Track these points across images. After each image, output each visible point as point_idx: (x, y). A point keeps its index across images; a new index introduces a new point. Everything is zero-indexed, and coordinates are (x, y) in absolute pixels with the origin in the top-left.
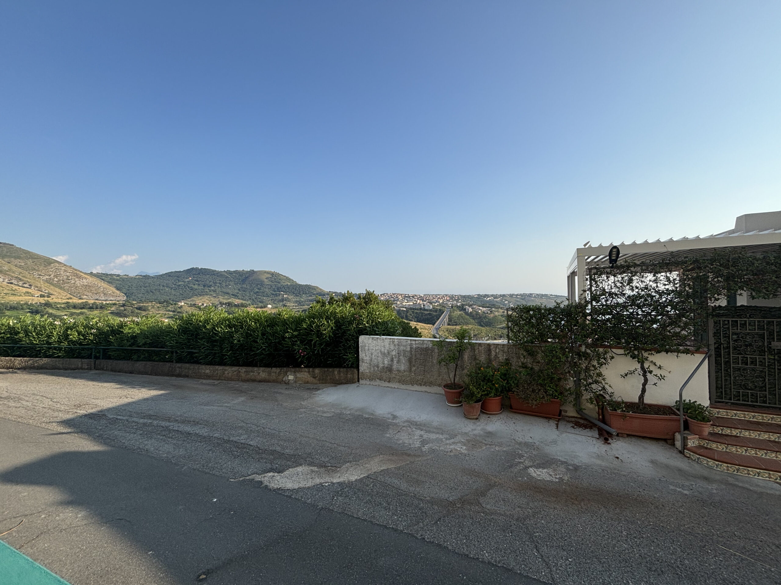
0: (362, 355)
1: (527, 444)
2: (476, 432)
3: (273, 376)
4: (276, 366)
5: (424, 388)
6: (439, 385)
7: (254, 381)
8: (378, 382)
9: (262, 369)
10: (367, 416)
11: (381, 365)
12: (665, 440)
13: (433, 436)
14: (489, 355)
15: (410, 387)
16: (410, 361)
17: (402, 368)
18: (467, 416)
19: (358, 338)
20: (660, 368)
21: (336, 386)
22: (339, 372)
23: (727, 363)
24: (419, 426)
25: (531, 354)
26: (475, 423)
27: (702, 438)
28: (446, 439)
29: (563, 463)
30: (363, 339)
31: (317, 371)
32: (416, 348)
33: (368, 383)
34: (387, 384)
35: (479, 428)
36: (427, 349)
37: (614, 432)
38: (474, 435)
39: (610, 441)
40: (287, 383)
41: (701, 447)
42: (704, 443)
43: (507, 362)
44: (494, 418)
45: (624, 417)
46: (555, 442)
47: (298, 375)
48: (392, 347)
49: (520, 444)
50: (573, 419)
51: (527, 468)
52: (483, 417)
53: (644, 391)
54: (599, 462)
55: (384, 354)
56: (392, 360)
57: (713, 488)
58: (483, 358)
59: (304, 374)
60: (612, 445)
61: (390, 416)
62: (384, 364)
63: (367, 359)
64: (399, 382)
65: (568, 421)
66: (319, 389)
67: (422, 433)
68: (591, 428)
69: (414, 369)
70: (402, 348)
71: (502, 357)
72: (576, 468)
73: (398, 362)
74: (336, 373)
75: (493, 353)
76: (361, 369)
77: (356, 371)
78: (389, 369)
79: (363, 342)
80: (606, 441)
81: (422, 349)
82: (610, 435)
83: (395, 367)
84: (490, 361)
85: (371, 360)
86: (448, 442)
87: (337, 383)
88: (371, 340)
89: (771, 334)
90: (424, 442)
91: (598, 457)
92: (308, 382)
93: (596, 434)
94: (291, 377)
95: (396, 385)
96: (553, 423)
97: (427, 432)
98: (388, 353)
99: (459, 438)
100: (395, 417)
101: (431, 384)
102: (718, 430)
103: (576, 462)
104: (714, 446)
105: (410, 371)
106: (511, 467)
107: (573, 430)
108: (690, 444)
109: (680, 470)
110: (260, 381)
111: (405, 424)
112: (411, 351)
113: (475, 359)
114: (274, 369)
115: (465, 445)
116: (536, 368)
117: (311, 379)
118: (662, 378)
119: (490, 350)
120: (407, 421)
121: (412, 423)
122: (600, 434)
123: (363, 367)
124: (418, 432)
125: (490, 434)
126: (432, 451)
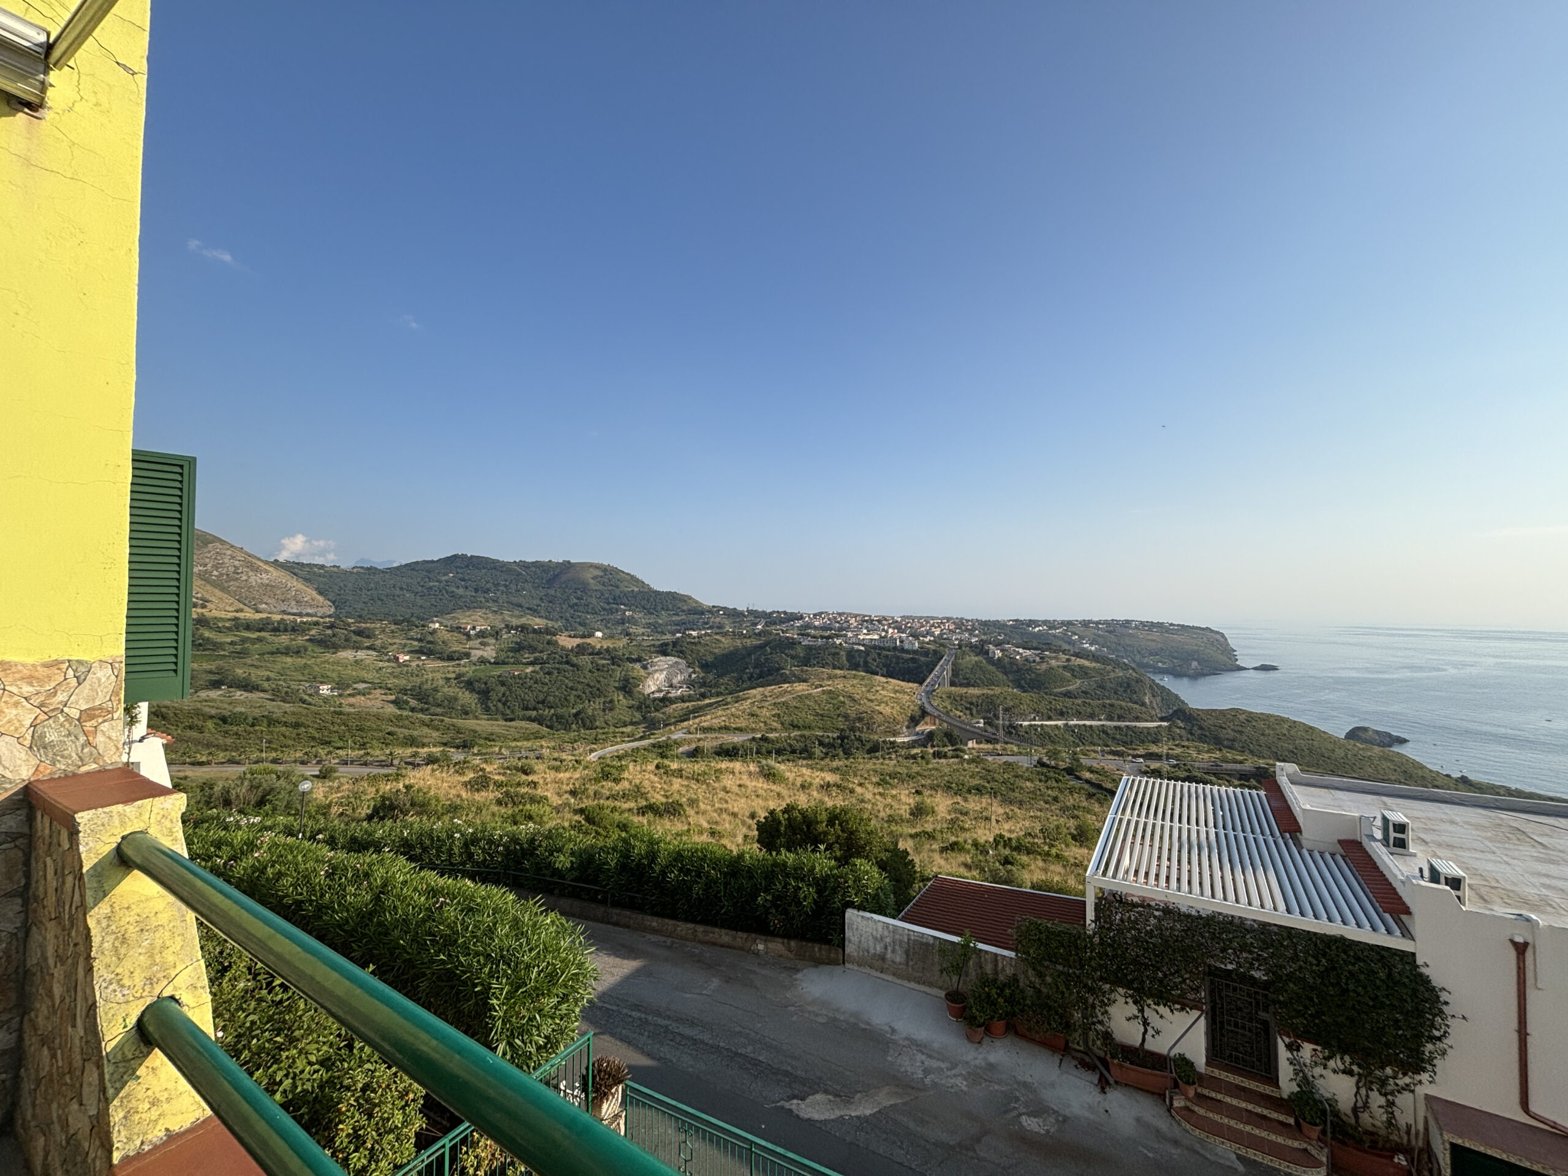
0: (848, 933)
1: (1025, 1085)
2: (977, 1062)
3: (739, 942)
4: (742, 930)
5: (923, 988)
6: (941, 988)
7: (714, 944)
8: (867, 970)
9: (724, 931)
10: (864, 1026)
11: (872, 951)
12: (1160, 1095)
13: (935, 1064)
14: (996, 965)
15: (906, 983)
16: (907, 952)
17: (898, 959)
18: (969, 1039)
19: (844, 913)
20: (1161, 1017)
21: (816, 967)
22: (820, 949)
23: (1222, 1023)
24: (921, 1047)
25: (1041, 975)
26: (977, 1049)
27: (1187, 1099)
28: (948, 1069)
29: (1055, 1112)
30: (851, 914)
31: (793, 943)
32: (915, 941)
33: (856, 968)
34: (878, 974)
35: (980, 1056)
36: (927, 944)
37: (1111, 1081)
38: (975, 1066)
39: (1107, 1089)
40: (757, 954)
41: (1187, 1108)
42: (1189, 1104)
43: (1015, 979)
44: (998, 1043)
45: (1121, 1066)
46: (1053, 1085)
47: (770, 945)
48: (886, 933)
49: (1018, 1083)
50: (1079, 1055)
51: (1020, 1115)
52: (987, 1040)
53: (1144, 1040)
54: (1087, 1114)
55: (875, 939)
56: (886, 948)
57: (1175, 1152)
58: (989, 968)
59: (777, 946)
60: (1108, 1095)
61: (887, 1028)
62: (875, 949)
63: (855, 939)
64: (894, 974)
65: (1073, 1058)
66: (798, 971)
67: (924, 1057)
68: (1094, 1070)
69: (911, 963)
70: (897, 937)
71: (1009, 971)
72: (1066, 1119)
73: (893, 951)
74: (816, 949)
75: (1000, 965)
76: (848, 950)
77: (840, 951)
78: (883, 958)
79: (850, 919)
80: (1103, 1091)
81: (922, 944)
82: (1108, 1083)
83: (889, 955)
84: (996, 972)
85: (860, 942)
86: (949, 1073)
87: (818, 962)
88: (859, 920)
89: (1258, 1004)
90: (927, 1071)
91: (1090, 1108)
92: (781, 956)
93: (1095, 1078)
94: (761, 947)
95: (890, 978)
96: (1056, 1059)
97: (930, 1056)
98: (882, 938)
99: (959, 1070)
100: (893, 1031)
101: (931, 985)
102: (1206, 1092)
103: (1067, 1113)
104: (1196, 1109)
105: (907, 965)
106: (1006, 1112)
107: (1075, 1072)
108: (1176, 1104)
109: (1158, 1131)
110: (722, 946)
111: (906, 1043)
112: (908, 943)
113: (981, 967)
114: (740, 933)
115: (965, 1079)
116: (1044, 990)
117: (785, 952)
118: (1158, 1032)
119: (996, 961)
120: (907, 1039)
121: (913, 1043)
122: (1100, 1080)
123: (850, 949)
124: (920, 1057)
125: (991, 1067)
126: (935, 1085)
